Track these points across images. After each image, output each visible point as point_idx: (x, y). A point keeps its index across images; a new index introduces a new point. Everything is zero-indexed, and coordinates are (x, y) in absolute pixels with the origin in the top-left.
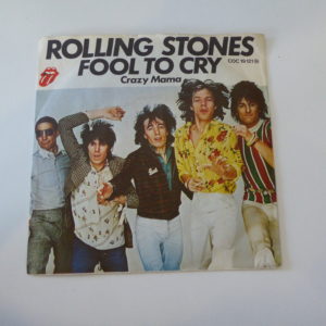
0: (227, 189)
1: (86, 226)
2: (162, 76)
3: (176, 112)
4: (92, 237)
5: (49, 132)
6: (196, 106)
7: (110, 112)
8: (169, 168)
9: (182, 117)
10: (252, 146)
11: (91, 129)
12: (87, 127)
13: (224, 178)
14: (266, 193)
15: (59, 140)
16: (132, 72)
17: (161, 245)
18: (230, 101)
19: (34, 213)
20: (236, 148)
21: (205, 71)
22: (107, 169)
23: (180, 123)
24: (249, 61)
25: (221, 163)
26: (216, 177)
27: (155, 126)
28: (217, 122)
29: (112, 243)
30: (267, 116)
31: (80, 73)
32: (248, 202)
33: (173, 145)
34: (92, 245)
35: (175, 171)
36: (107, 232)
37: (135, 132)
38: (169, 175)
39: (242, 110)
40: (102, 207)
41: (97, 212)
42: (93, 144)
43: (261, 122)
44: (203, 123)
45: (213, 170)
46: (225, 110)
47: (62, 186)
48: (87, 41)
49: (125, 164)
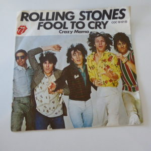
0: (114, 85)
1: (42, 105)
2: (79, 30)
3: (87, 47)
4: (46, 111)
5: (22, 57)
6: (97, 44)
7: (54, 47)
8: (85, 75)
9: (90, 50)
10: (125, 63)
11: (44, 56)
12: (42, 55)
13: (112, 79)
14: (133, 87)
15: (28, 61)
16: (65, 28)
17: (82, 114)
18: (113, 42)
19: (14, 99)
20: (117, 65)
21: (100, 28)
22: (53, 76)
23: (89, 52)
24: (122, 22)
25: (110, 72)
26: (108, 79)
27: (77, 54)
28: (107, 52)
29: (56, 114)
30: (131, 49)
31: (39, 29)
32: (125, 91)
33: (86, 63)
34: (46, 115)
35: (88, 76)
36: (54, 108)
37: (67, 57)
38: (85, 78)
39: (119, 46)
40: (51, 95)
41: (48, 97)
42: (46, 63)
43: (129, 52)
44: (100, 53)
45: (107, 76)
46: (111, 46)
47: (29, 85)
48: (42, 14)
49: (62, 73)
